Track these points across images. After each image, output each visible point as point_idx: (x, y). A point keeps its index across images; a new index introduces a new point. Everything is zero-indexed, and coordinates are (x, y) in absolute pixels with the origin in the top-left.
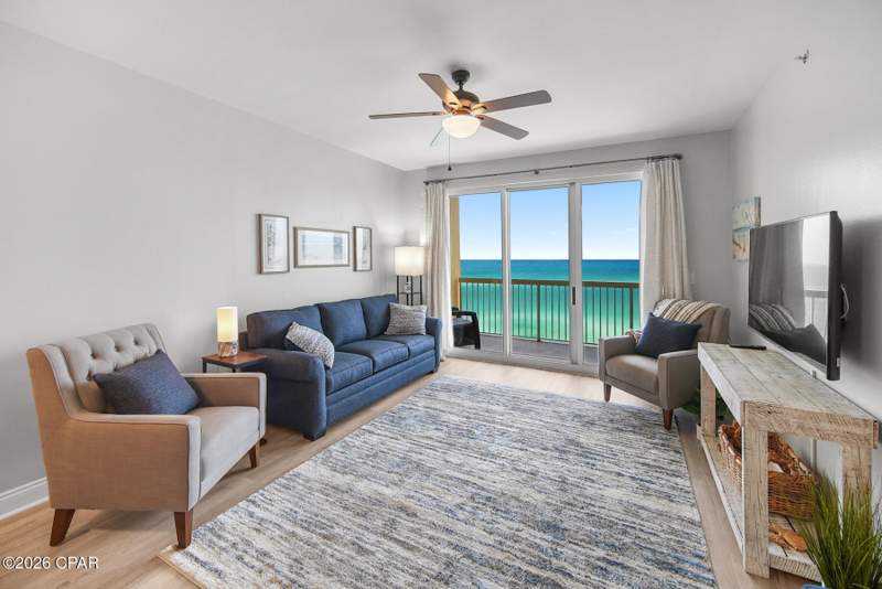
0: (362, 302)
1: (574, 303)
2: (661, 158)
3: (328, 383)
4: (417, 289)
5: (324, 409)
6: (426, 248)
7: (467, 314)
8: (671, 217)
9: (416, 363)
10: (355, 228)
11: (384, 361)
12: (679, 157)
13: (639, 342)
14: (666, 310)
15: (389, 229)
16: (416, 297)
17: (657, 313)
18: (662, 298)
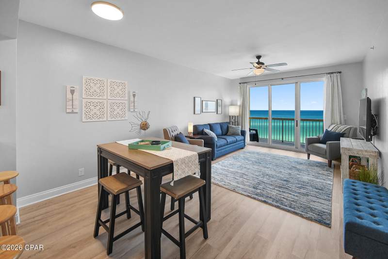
0: (220, 124)
1: (297, 126)
2: (332, 73)
3: (217, 145)
4: (236, 120)
5: (216, 152)
6: (240, 106)
7: (254, 130)
8: (336, 95)
9: (239, 144)
10: (217, 100)
11: (230, 142)
12: (340, 73)
13: (321, 139)
14: (333, 128)
15: (227, 100)
16: (236, 123)
17: (329, 129)
18: (332, 124)
